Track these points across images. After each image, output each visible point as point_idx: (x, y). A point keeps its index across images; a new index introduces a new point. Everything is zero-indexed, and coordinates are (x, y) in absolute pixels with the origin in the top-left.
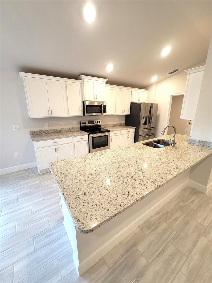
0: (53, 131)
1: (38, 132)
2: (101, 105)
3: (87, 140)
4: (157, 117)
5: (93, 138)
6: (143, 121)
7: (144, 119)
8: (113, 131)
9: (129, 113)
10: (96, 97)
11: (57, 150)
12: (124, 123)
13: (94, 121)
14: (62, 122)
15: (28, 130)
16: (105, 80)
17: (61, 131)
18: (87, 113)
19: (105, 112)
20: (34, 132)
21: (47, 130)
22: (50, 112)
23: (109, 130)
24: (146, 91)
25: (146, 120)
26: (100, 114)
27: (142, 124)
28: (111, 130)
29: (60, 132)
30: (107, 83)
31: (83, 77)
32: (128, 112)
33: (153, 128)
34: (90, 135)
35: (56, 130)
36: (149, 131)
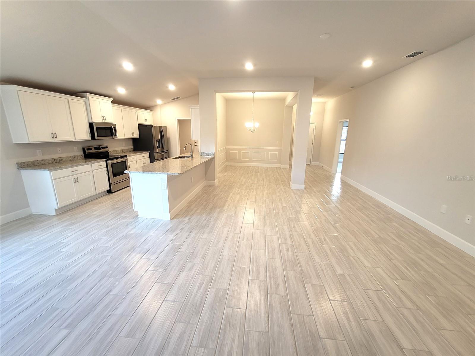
0: (51, 162)
1: (30, 163)
2: (110, 127)
3: (105, 168)
4: (168, 140)
5: (112, 164)
6: (156, 144)
7: (157, 142)
8: (129, 156)
9: (138, 137)
10: (104, 118)
11: (76, 180)
12: (132, 148)
13: (100, 147)
14: (60, 148)
15: (15, 161)
16: (111, 100)
17: (61, 161)
18: (98, 136)
19: (116, 135)
20: (24, 163)
21: (42, 160)
22: (54, 135)
23: (126, 155)
24: (151, 112)
25: (159, 142)
26: (111, 137)
27: (156, 147)
28: (128, 155)
29: (59, 161)
30: (113, 102)
31: (88, 95)
32: (136, 135)
33: (165, 152)
34: (109, 162)
35: (55, 160)
36: (162, 155)
